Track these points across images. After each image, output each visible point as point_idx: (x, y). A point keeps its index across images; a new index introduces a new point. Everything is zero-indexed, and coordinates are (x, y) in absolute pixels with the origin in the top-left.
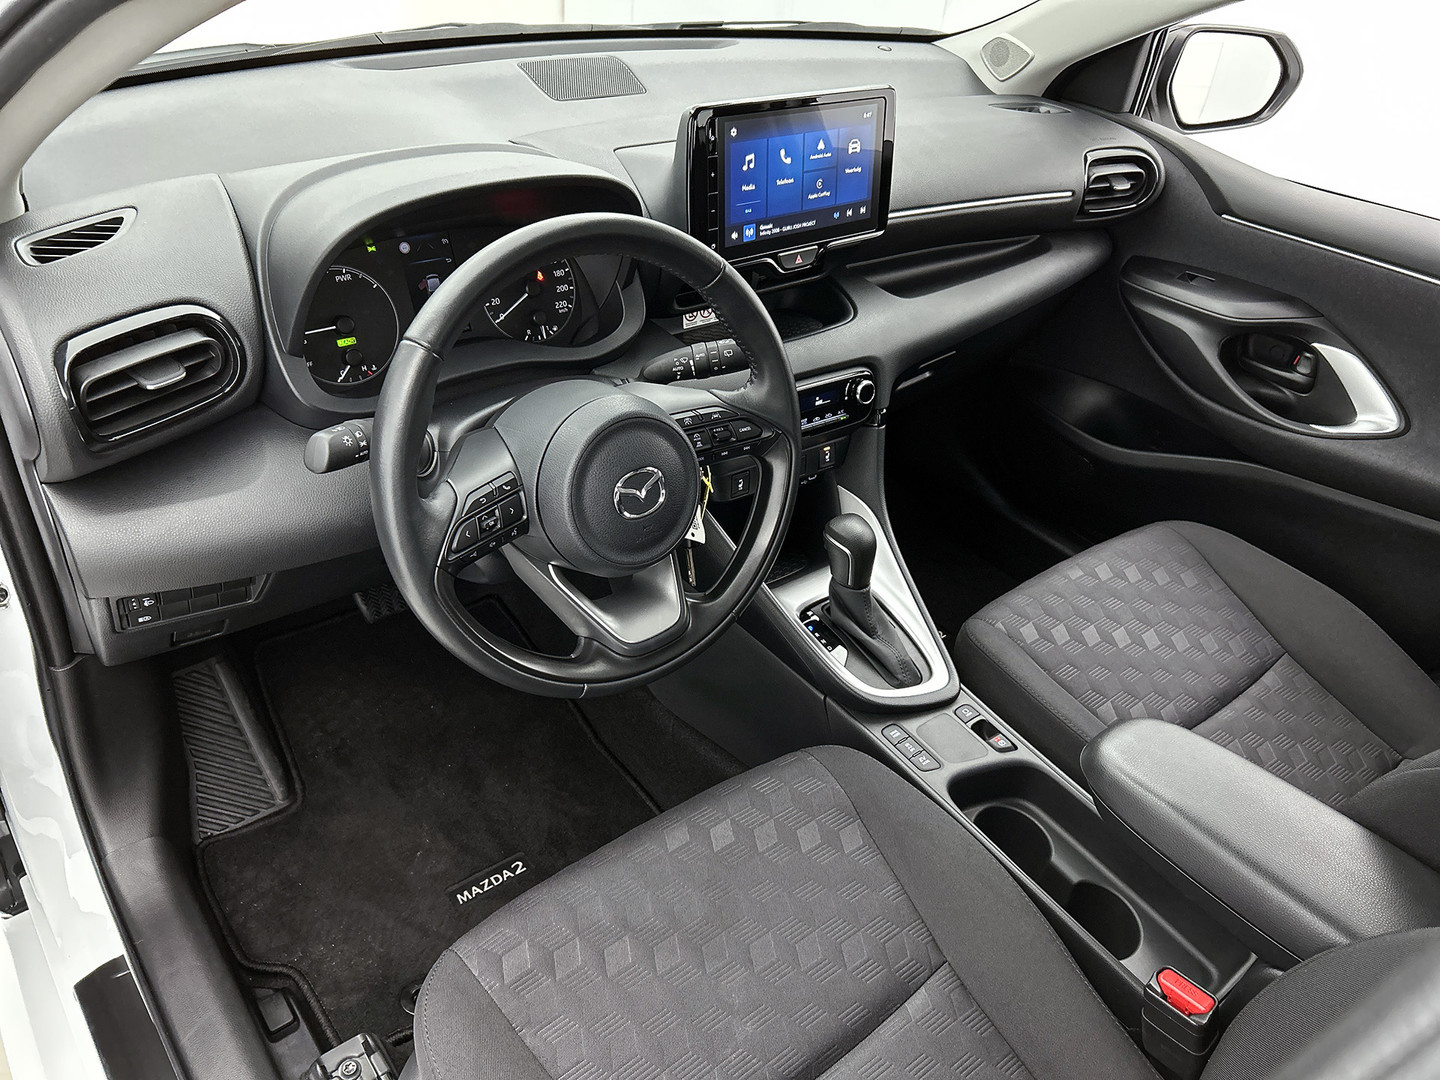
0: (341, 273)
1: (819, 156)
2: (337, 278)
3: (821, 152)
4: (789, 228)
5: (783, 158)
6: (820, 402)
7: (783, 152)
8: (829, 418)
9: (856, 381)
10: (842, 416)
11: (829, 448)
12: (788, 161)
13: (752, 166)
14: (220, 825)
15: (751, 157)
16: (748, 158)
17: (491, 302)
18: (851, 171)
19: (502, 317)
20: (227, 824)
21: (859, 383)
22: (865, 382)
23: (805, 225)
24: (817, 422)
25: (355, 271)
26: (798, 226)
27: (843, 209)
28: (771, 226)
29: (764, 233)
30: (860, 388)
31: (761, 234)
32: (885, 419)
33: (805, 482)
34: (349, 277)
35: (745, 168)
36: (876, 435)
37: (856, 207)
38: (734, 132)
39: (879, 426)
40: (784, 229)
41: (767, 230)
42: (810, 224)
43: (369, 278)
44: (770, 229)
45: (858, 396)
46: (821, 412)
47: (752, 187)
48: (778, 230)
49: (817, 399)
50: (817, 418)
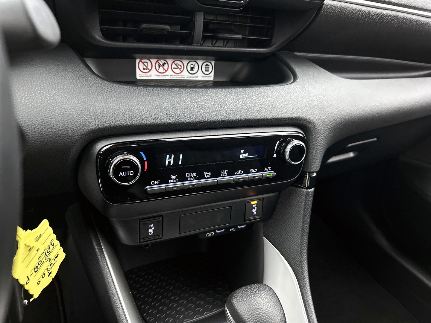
6: (246, 155)
8: (254, 174)
9: (286, 139)
10: (269, 173)
11: (256, 202)
21: (288, 143)
22: (296, 142)
24: (240, 176)
30: (289, 147)
32: (314, 183)
33: (234, 230)
36: (304, 197)
39: (308, 188)
45: (287, 156)
46: (246, 166)
49: (242, 151)
50: (239, 172)
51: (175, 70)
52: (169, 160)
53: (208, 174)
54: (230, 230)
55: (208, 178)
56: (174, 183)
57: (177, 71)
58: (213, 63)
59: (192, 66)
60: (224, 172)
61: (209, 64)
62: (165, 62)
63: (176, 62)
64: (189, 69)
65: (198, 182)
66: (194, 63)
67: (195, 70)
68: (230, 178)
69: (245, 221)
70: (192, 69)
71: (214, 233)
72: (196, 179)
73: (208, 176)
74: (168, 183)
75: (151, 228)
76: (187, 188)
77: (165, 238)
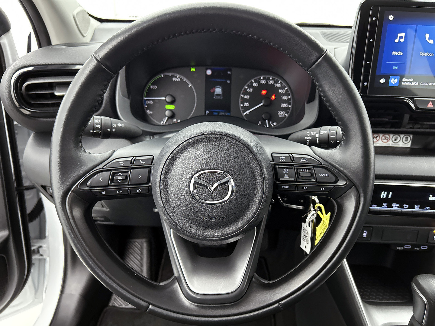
0: (176, 77)
2: (174, 79)
4: (425, 84)
5: (428, 40)
7: (427, 36)
12: (431, 42)
13: (402, 40)
14: (120, 303)
15: (403, 35)
16: (400, 35)
17: (244, 104)
19: (248, 112)
20: (122, 303)
25: (182, 77)
28: (411, 80)
29: (405, 84)
31: (403, 83)
33: (418, 249)
34: (179, 79)
35: (397, 41)
38: (391, 18)
40: (422, 84)
41: (407, 82)
43: (188, 82)
44: (411, 82)
47: (399, 53)
48: (417, 84)
49: (431, 196)
50: (428, 208)
51: (383, 140)
52: (383, 195)
53: (406, 206)
54: (415, 249)
55: (406, 208)
56: (385, 207)
57: (386, 141)
58: (411, 136)
59: (396, 138)
60: (417, 207)
61: (408, 137)
62: (378, 136)
63: (385, 136)
64: (393, 139)
65: (400, 209)
66: (397, 136)
67: (397, 141)
68: (421, 210)
69: (427, 242)
70: (396, 140)
71: (402, 248)
72: (398, 207)
73: (406, 207)
74: (381, 207)
75: (365, 233)
76: (393, 212)
77: (372, 241)
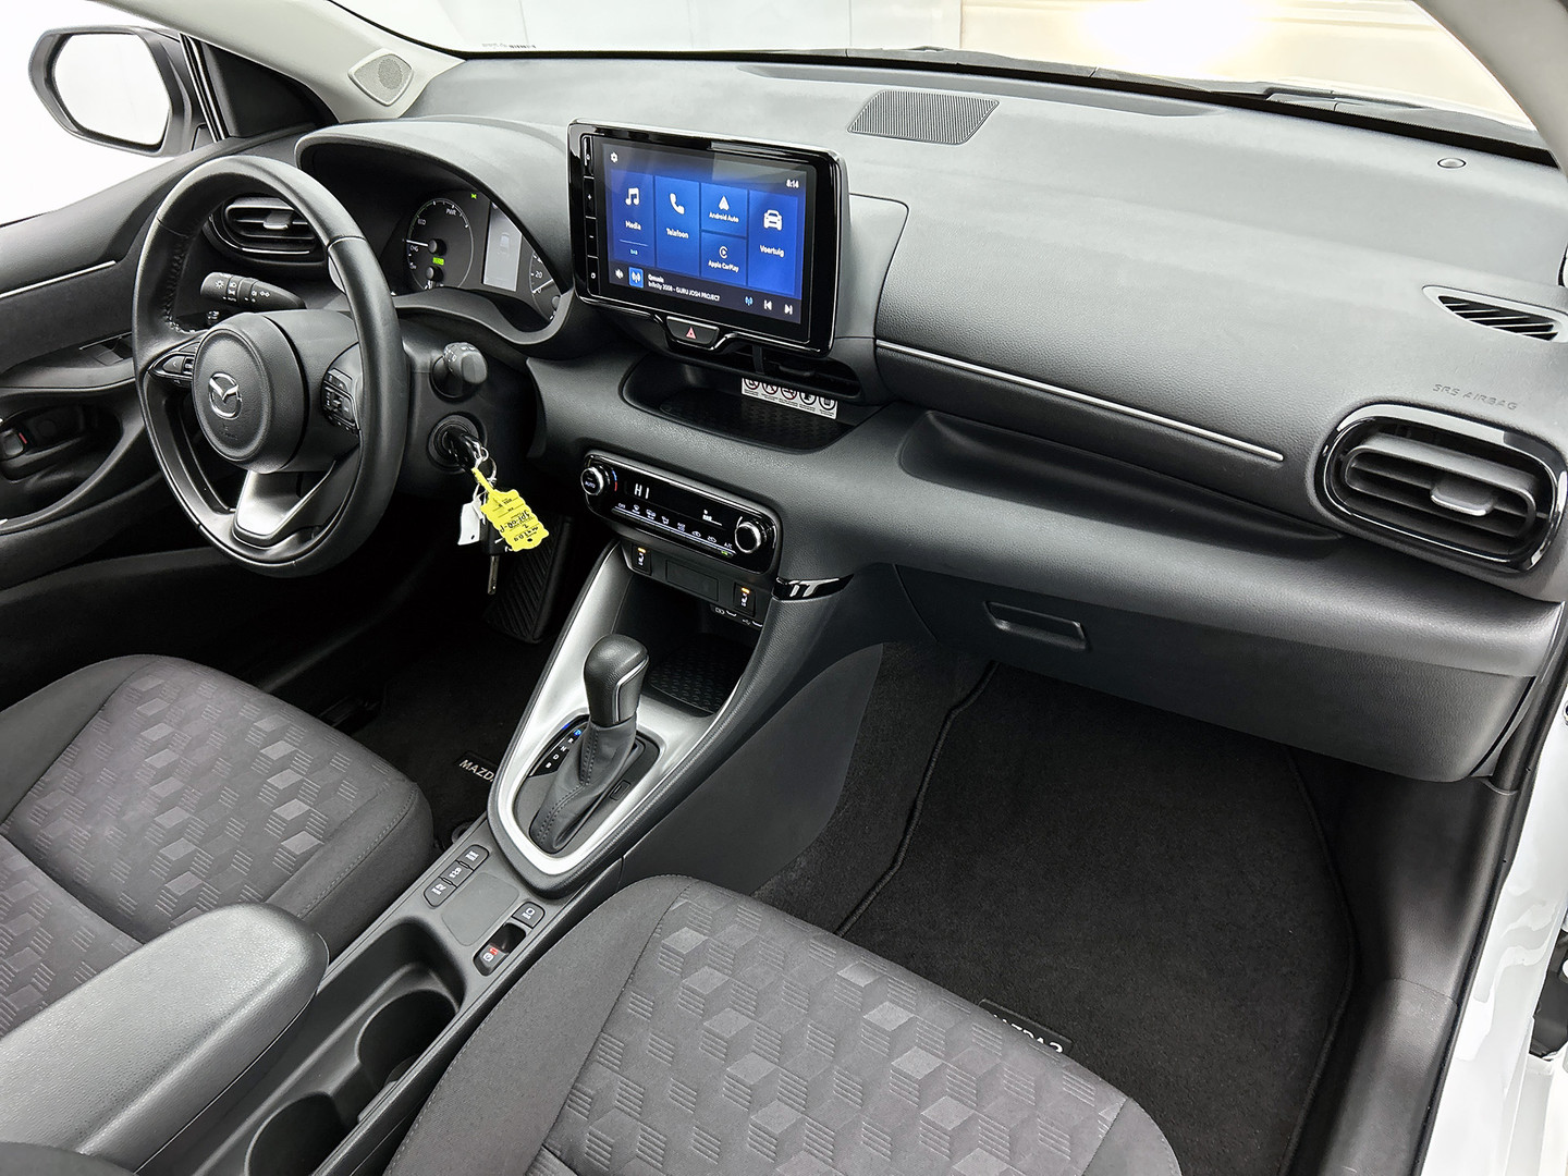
0: (451, 207)
1: (721, 217)
2: (448, 211)
3: (722, 212)
4: (684, 291)
5: (675, 206)
6: (709, 519)
7: (673, 198)
8: (711, 542)
11: (747, 591)
12: (681, 210)
13: (636, 202)
15: (636, 191)
16: (632, 191)
18: (769, 251)
22: (746, 524)
23: (704, 295)
25: (459, 209)
26: (697, 294)
27: (760, 297)
28: (662, 280)
29: (653, 285)
31: (651, 285)
34: (454, 212)
35: (628, 202)
37: (779, 302)
38: (614, 158)
40: (679, 291)
41: (656, 282)
42: (713, 297)
43: (465, 218)
44: (661, 284)
46: (706, 530)
47: (636, 226)
48: (671, 288)
49: (706, 513)
50: (697, 533)
52: (638, 491)
53: (666, 520)
56: (635, 513)
60: (682, 526)
68: (686, 534)
73: (665, 522)
74: (631, 511)
